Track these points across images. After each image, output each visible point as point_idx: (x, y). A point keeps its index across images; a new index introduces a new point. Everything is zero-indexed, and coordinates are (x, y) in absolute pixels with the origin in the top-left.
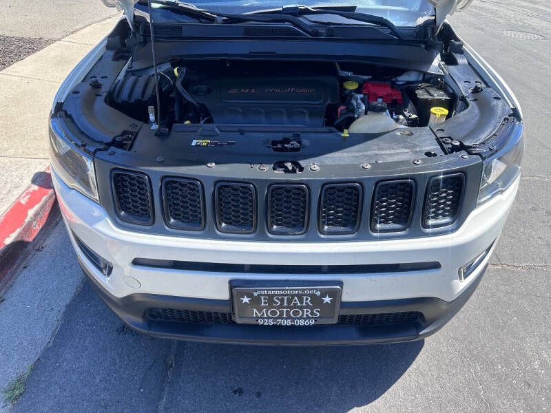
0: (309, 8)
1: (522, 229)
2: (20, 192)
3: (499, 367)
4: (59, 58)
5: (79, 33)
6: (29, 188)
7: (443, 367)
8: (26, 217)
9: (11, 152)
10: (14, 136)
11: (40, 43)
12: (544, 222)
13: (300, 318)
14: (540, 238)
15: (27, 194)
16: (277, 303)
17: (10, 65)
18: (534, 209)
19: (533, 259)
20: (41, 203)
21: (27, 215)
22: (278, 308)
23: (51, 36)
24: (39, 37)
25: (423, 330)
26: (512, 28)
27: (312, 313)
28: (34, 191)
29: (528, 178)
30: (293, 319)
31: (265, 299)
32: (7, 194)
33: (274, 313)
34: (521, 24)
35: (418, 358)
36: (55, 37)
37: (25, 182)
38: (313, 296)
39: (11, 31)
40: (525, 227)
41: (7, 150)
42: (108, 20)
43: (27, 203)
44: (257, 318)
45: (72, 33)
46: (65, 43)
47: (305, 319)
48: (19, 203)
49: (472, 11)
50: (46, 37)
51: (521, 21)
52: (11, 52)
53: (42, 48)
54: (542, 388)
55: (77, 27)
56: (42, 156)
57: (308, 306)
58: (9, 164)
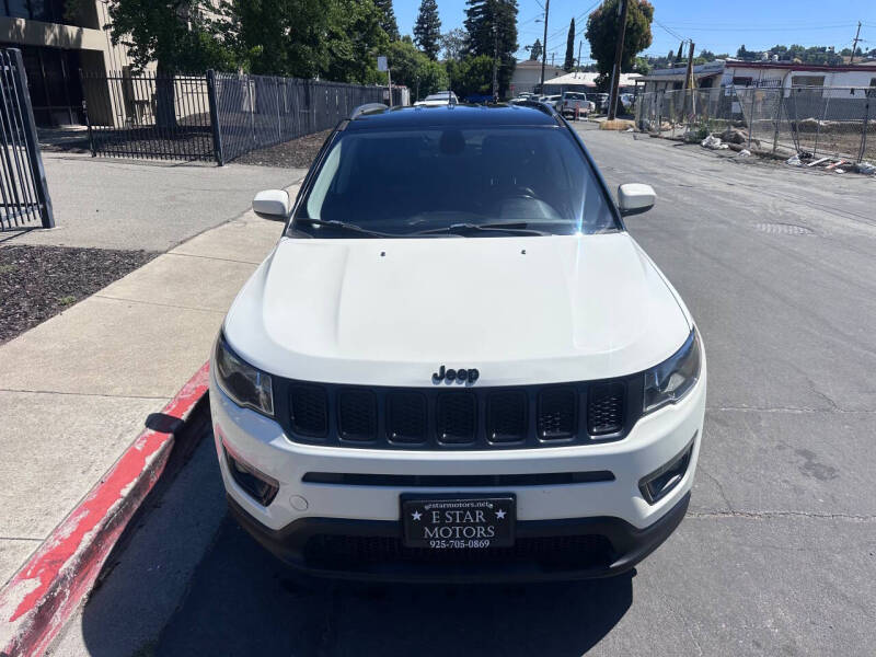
0: (477, 226)
1: (762, 472)
2: (134, 437)
3: (724, 626)
4: (167, 275)
5: (190, 243)
6: (144, 432)
7: (655, 627)
8: (143, 466)
9: (119, 390)
10: (120, 371)
11: (142, 257)
12: (792, 463)
13: (475, 538)
14: (786, 481)
15: (143, 439)
16: (449, 520)
17: (106, 285)
18: (779, 447)
19: (775, 506)
20: (160, 448)
21: (144, 463)
22: (450, 525)
23: (155, 248)
24: (138, 249)
25: (615, 561)
26: (770, 220)
27: (486, 532)
28: (151, 435)
29: (774, 410)
30: (467, 540)
31: (436, 514)
32: (119, 438)
33: (446, 533)
34: (781, 213)
35: (625, 618)
36: (160, 248)
37: (139, 425)
38: (484, 509)
39: (103, 242)
40: (767, 469)
41: (113, 387)
42: (226, 226)
43: (143, 450)
44: (429, 539)
45: (181, 243)
46: (173, 256)
47: (480, 539)
48: (136, 450)
49: (714, 199)
50: (148, 249)
51: (782, 210)
52: (107, 269)
53: (144, 263)
54: (775, 648)
55: (188, 236)
56: (157, 395)
57: (481, 523)
58: (117, 405)
